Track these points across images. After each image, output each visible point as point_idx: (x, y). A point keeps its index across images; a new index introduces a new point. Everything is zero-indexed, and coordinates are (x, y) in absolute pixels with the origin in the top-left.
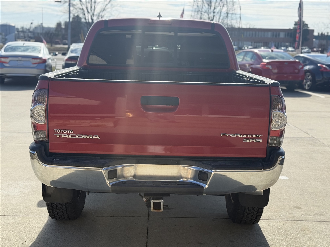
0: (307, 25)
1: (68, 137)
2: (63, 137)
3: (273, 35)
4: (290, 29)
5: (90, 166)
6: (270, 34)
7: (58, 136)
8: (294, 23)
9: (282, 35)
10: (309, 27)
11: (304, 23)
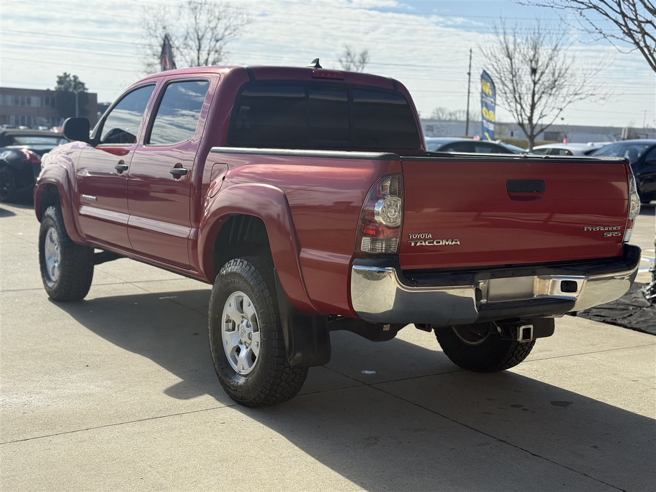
0: (83, 84)
1: (424, 244)
2: (418, 245)
3: (16, 102)
4: (48, 90)
5: (461, 284)
6: (9, 99)
7: (413, 244)
8: (57, 79)
9: (35, 101)
10: (87, 89)
11: (77, 80)
